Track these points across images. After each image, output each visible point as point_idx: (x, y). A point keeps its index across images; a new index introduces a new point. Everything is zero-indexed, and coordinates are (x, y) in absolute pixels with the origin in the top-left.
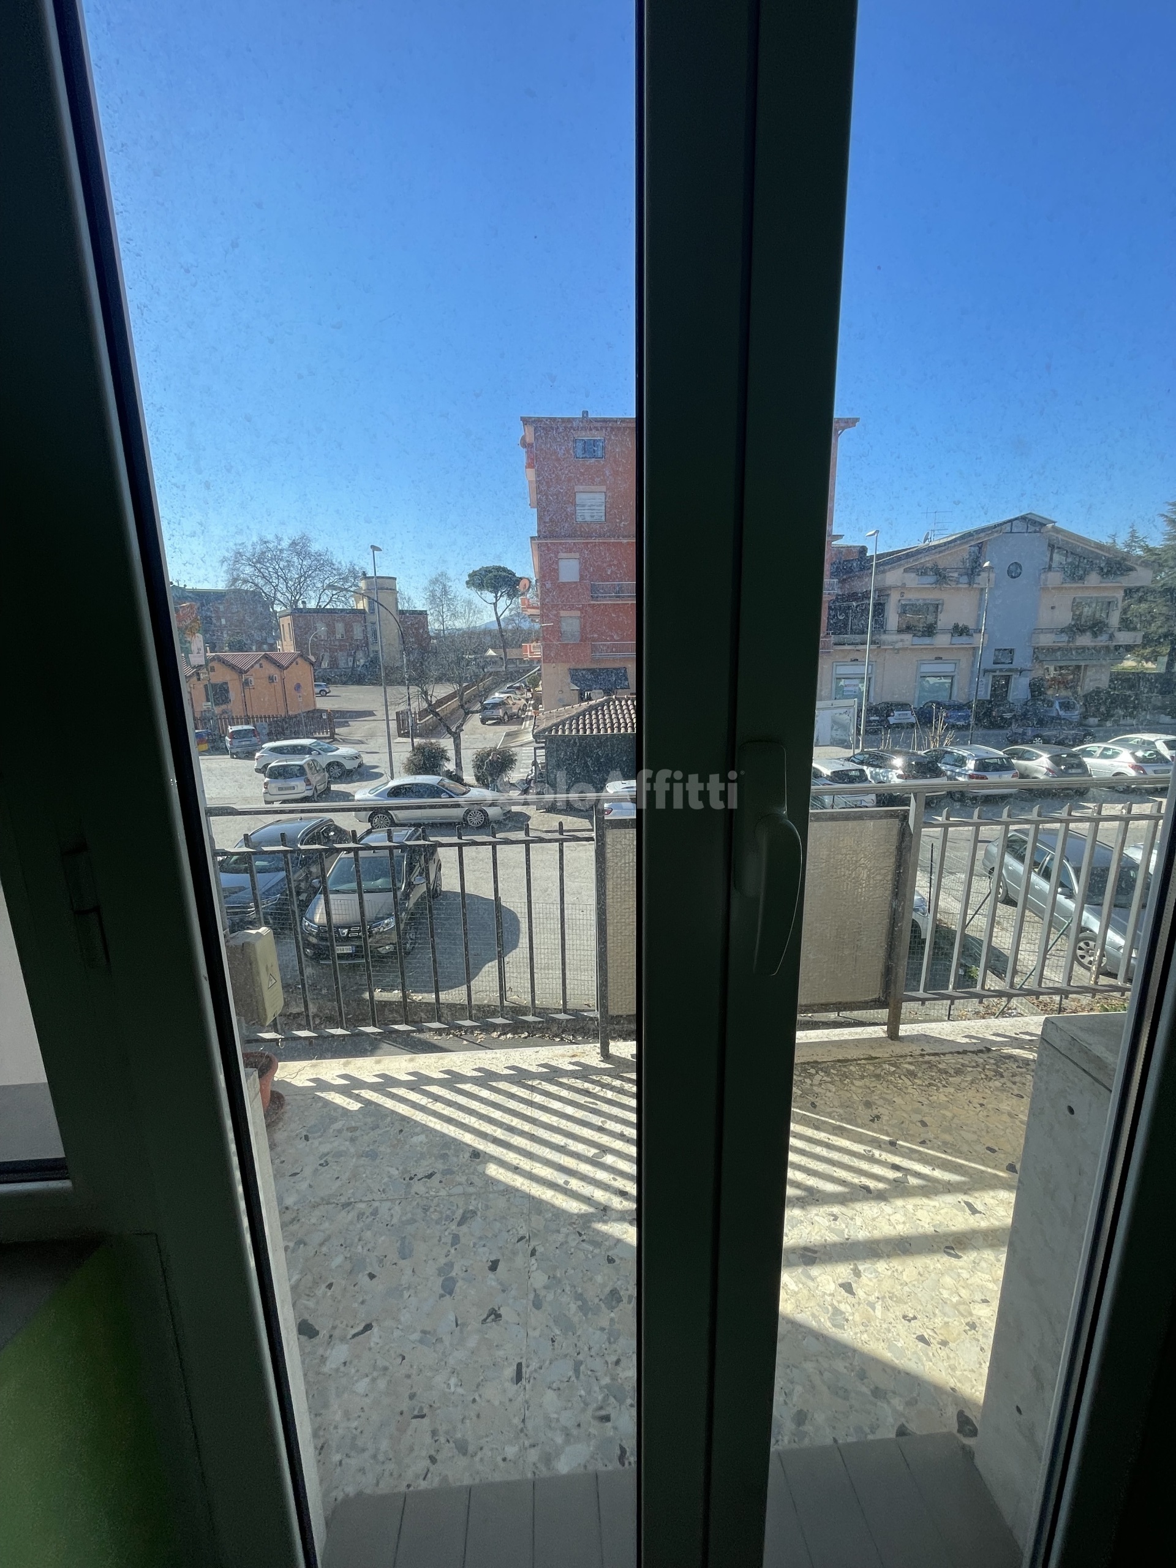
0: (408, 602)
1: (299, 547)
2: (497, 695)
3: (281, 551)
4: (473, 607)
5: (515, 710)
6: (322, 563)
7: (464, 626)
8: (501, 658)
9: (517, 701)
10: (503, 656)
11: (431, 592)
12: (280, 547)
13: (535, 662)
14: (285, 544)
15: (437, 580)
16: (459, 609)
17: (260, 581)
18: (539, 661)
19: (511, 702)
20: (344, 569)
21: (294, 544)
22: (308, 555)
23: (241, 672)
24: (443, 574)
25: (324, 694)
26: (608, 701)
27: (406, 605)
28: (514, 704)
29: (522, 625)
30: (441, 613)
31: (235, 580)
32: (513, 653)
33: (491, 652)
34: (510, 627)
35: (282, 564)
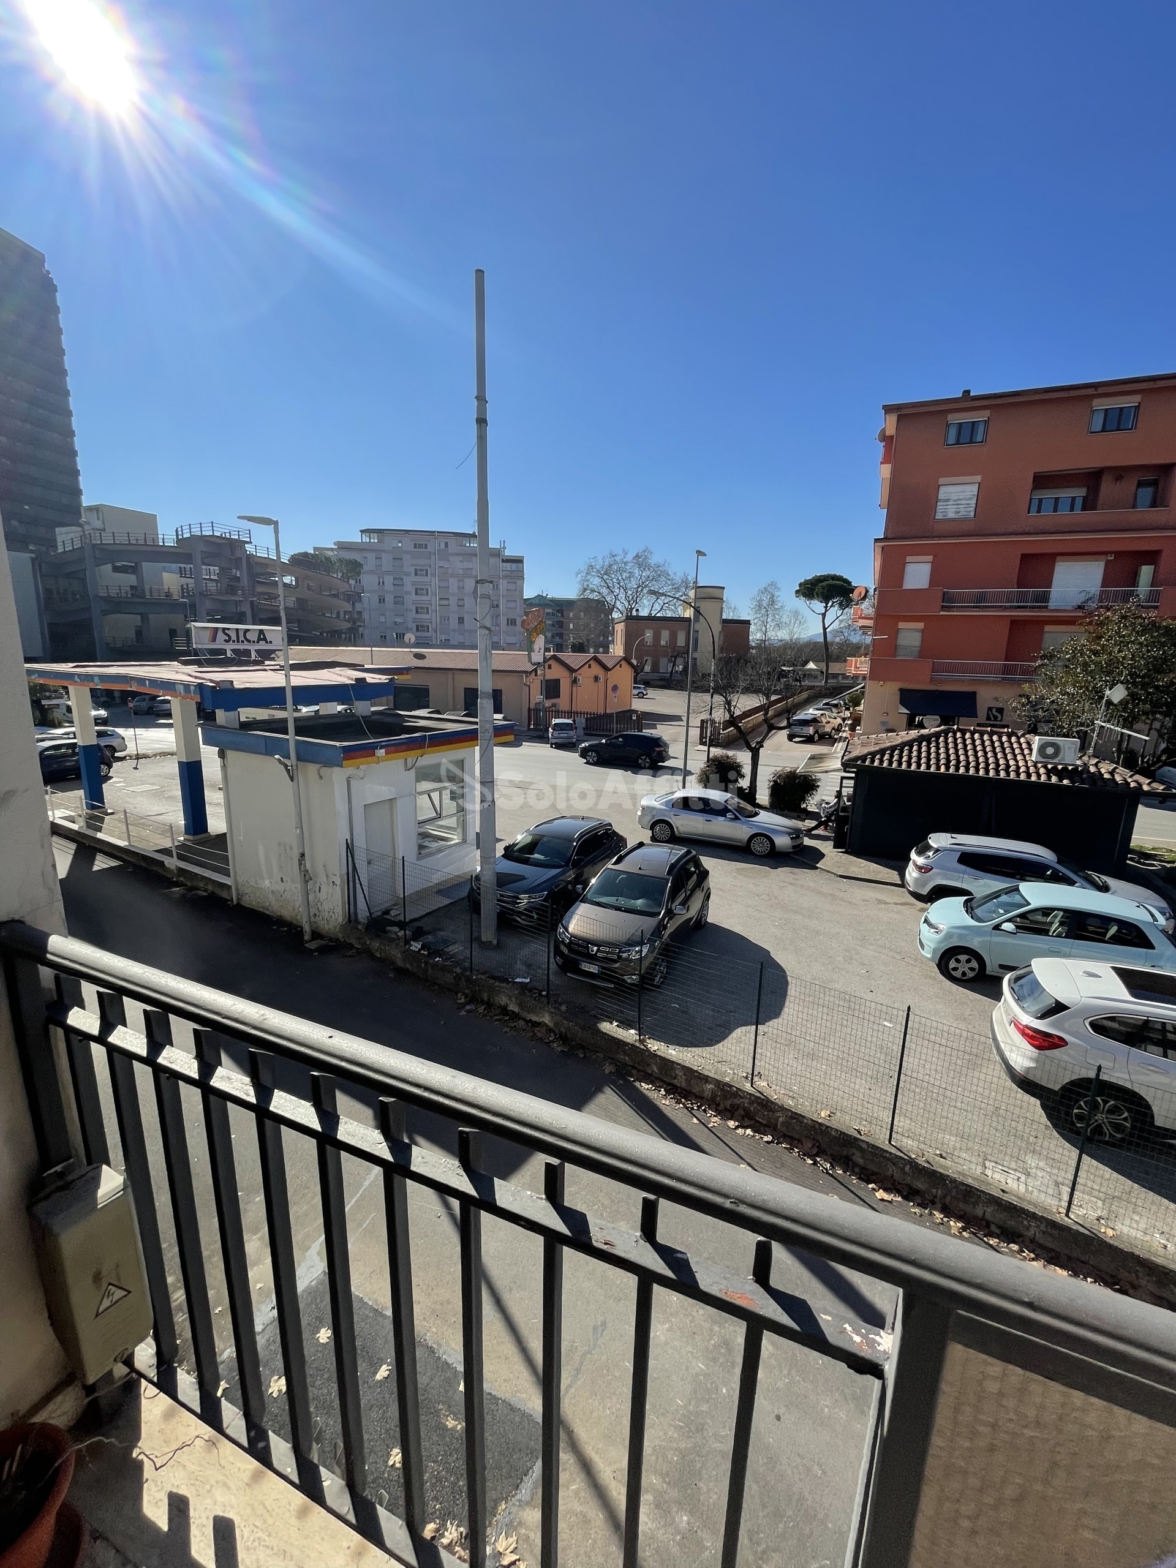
0: (733, 612)
1: (641, 561)
2: (811, 711)
3: (626, 563)
4: (800, 617)
5: (828, 729)
6: (660, 573)
7: (787, 638)
8: (822, 672)
9: (831, 720)
10: (824, 671)
11: (758, 601)
12: (625, 560)
13: (861, 678)
14: (629, 557)
15: (766, 589)
16: (785, 619)
17: (605, 591)
18: (864, 678)
19: (824, 721)
20: (678, 579)
21: (637, 556)
22: (649, 567)
23: (571, 670)
24: (772, 584)
25: (641, 696)
26: (946, 733)
27: (731, 614)
28: (828, 722)
29: (851, 639)
30: (765, 624)
31: (585, 590)
32: (835, 668)
33: (811, 665)
34: (837, 640)
35: (625, 575)
